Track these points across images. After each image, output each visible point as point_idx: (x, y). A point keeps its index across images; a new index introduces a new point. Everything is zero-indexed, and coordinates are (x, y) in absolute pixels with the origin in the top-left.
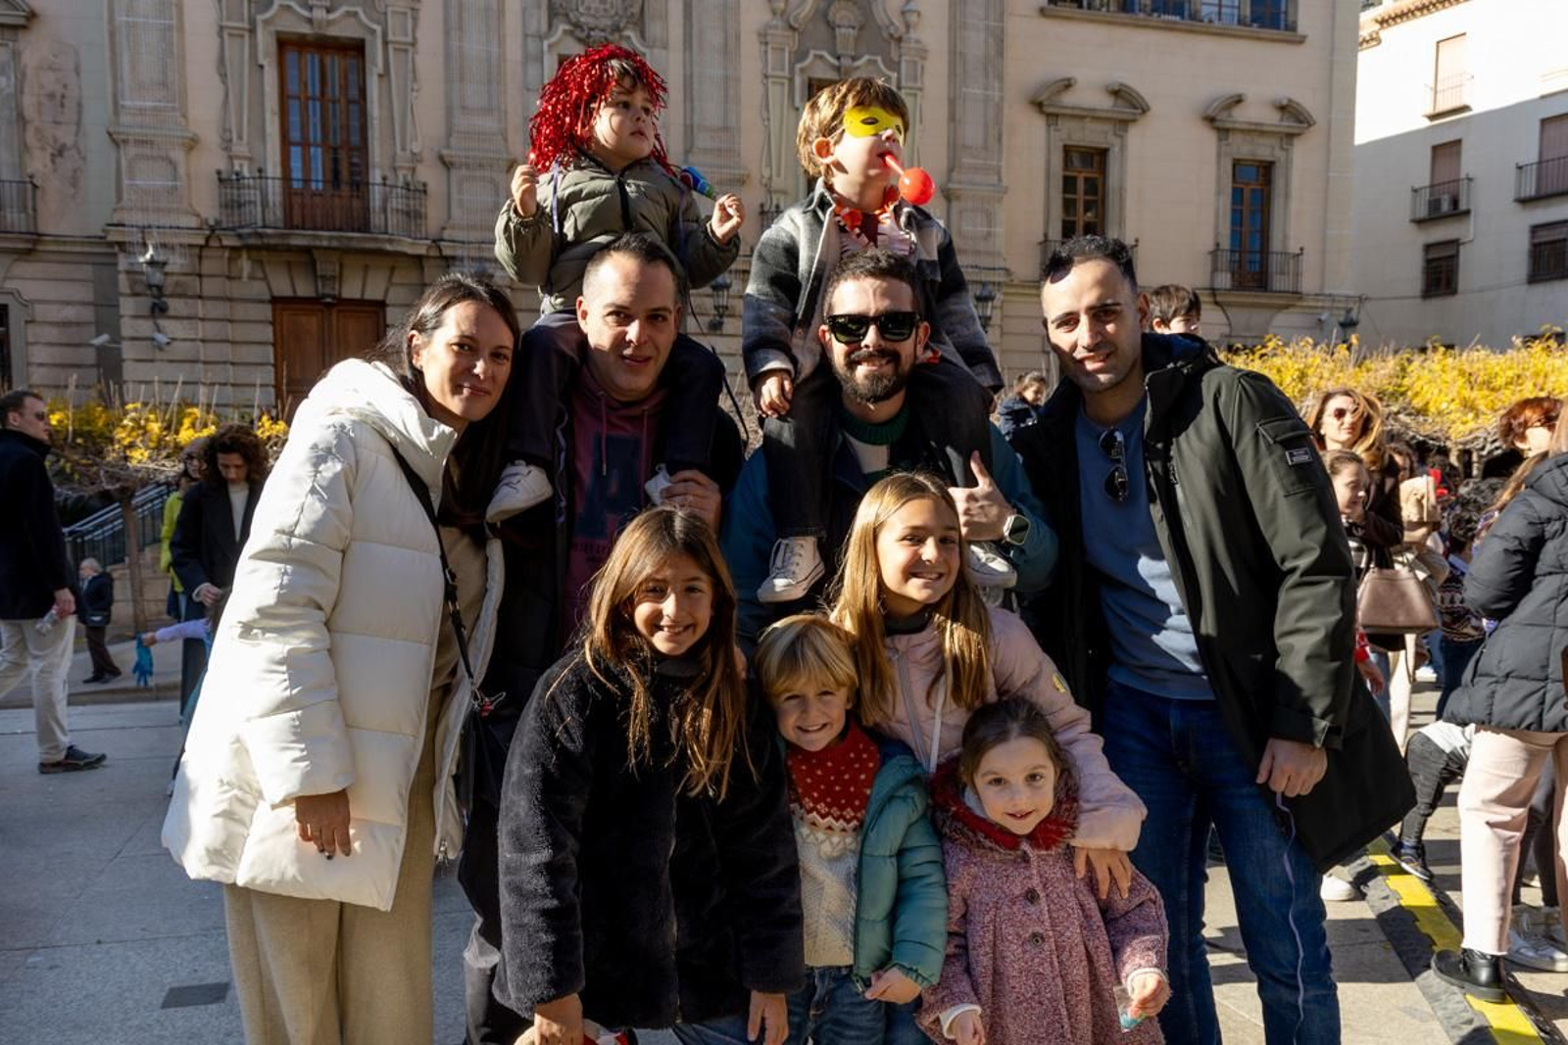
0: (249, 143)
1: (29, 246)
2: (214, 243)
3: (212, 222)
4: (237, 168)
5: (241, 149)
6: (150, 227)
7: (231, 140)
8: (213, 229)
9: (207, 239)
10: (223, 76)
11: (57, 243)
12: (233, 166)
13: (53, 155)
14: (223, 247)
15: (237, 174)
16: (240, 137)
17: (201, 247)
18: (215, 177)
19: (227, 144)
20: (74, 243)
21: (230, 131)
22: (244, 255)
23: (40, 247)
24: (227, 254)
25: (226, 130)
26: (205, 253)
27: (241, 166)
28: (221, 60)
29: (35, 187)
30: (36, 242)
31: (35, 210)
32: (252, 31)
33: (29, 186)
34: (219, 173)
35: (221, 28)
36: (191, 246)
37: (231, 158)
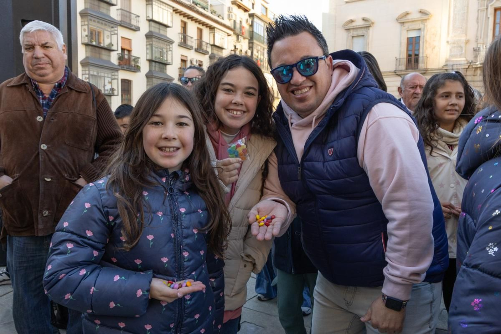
0: (483, 39)
1: (425, 72)
2: (470, 67)
3: (470, 61)
4: (479, 46)
5: (481, 41)
6: (454, 65)
7: (478, 39)
8: (470, 63)
9: (469, 66)
10: (478, 22)
11: (431, 70)
12: (478, 46)
13: (432, 49)
14: (473, 68)
15: (479, 48)
16: (481, 38)
17: (467, 68)
18: (473, 49)
19: (477, 40)
20: (435, 70)
21: (478, 37)
22: (479, 69)
23: (427, 72)
24: (474, 69)
25: (477, 36)
26: (468, 70)
27: (480, 46)
28: (478, 18)
29: (427, 57)
30: (426, 71)
31: (427, 63)
32: (487, 9)
33: (426, 57)
34: (474, 48)
35: (478, 10)
36: (464, 68)
37: (478, 44)
